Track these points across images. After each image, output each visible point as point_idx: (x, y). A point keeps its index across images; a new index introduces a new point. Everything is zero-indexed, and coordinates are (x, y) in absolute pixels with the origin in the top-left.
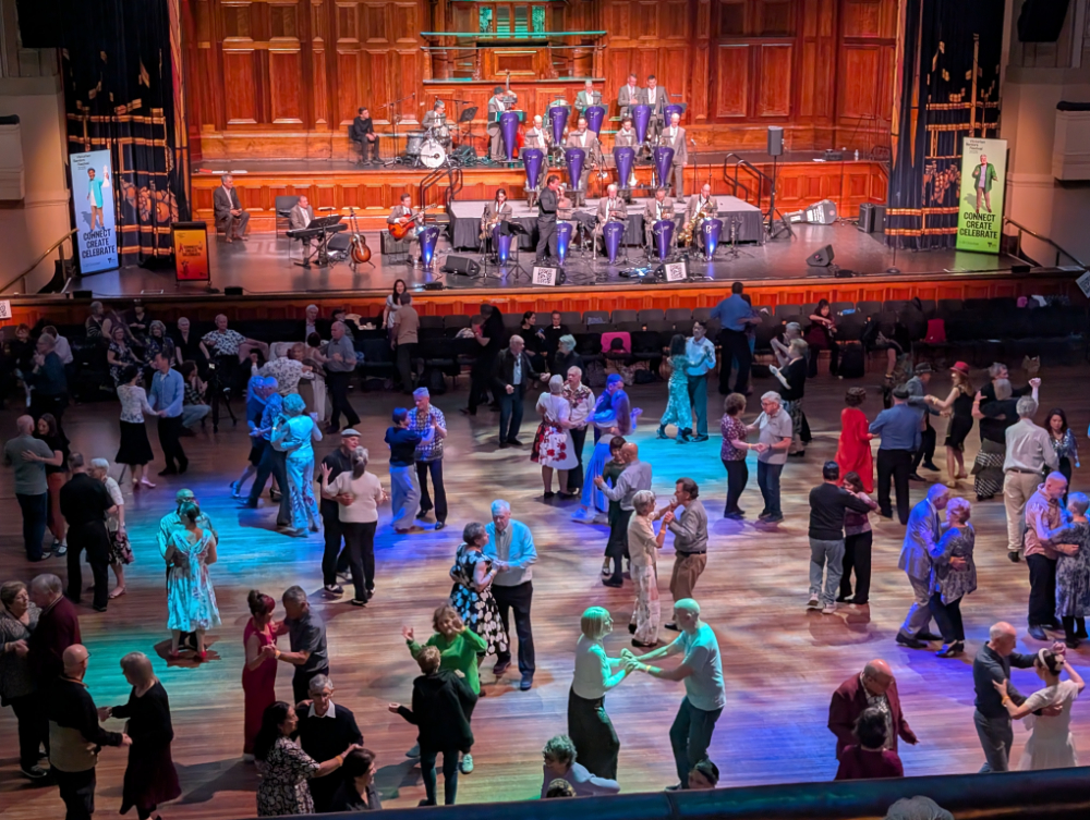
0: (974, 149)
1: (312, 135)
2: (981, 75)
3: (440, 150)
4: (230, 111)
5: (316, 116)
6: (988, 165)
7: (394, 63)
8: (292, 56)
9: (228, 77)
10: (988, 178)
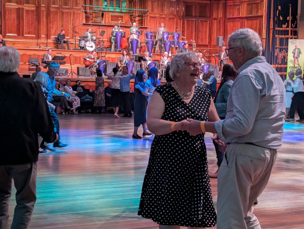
0: (293, 43)
1: (39, 41)
2: (292, 19)
3: (93, 44)
4: (7, 31)
5: (41, 34)
6: (298, 49)
7: (72, 16)
8: (32, 11)
9: (7, 17)
10: (298, 53)
